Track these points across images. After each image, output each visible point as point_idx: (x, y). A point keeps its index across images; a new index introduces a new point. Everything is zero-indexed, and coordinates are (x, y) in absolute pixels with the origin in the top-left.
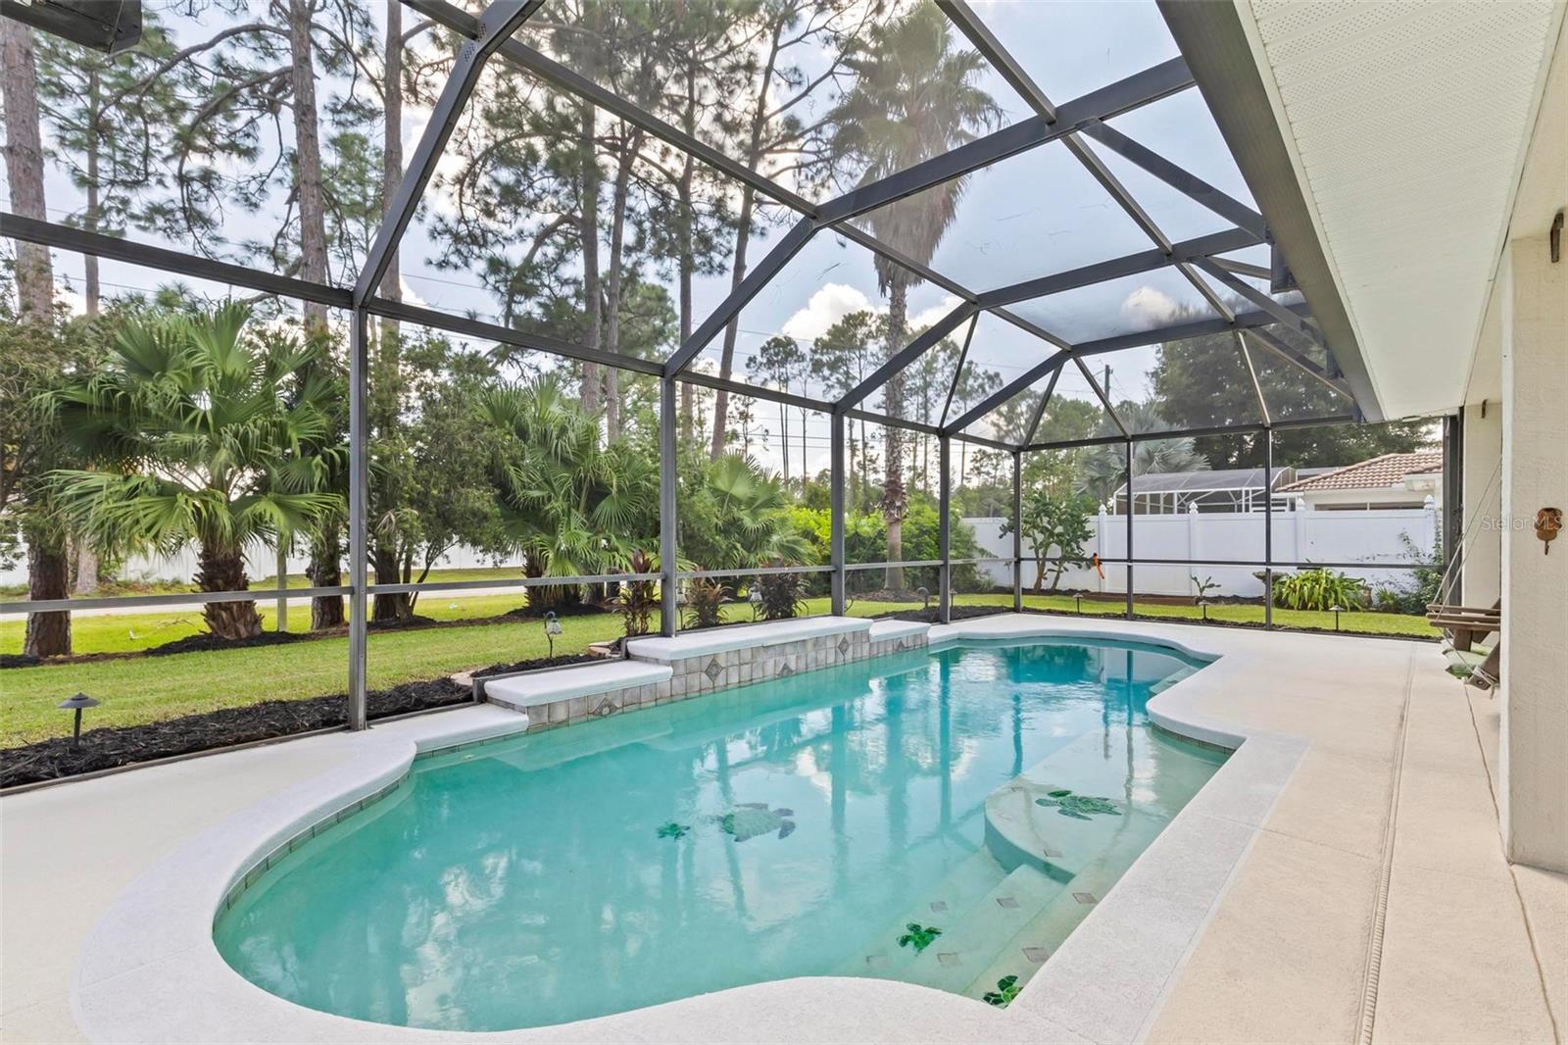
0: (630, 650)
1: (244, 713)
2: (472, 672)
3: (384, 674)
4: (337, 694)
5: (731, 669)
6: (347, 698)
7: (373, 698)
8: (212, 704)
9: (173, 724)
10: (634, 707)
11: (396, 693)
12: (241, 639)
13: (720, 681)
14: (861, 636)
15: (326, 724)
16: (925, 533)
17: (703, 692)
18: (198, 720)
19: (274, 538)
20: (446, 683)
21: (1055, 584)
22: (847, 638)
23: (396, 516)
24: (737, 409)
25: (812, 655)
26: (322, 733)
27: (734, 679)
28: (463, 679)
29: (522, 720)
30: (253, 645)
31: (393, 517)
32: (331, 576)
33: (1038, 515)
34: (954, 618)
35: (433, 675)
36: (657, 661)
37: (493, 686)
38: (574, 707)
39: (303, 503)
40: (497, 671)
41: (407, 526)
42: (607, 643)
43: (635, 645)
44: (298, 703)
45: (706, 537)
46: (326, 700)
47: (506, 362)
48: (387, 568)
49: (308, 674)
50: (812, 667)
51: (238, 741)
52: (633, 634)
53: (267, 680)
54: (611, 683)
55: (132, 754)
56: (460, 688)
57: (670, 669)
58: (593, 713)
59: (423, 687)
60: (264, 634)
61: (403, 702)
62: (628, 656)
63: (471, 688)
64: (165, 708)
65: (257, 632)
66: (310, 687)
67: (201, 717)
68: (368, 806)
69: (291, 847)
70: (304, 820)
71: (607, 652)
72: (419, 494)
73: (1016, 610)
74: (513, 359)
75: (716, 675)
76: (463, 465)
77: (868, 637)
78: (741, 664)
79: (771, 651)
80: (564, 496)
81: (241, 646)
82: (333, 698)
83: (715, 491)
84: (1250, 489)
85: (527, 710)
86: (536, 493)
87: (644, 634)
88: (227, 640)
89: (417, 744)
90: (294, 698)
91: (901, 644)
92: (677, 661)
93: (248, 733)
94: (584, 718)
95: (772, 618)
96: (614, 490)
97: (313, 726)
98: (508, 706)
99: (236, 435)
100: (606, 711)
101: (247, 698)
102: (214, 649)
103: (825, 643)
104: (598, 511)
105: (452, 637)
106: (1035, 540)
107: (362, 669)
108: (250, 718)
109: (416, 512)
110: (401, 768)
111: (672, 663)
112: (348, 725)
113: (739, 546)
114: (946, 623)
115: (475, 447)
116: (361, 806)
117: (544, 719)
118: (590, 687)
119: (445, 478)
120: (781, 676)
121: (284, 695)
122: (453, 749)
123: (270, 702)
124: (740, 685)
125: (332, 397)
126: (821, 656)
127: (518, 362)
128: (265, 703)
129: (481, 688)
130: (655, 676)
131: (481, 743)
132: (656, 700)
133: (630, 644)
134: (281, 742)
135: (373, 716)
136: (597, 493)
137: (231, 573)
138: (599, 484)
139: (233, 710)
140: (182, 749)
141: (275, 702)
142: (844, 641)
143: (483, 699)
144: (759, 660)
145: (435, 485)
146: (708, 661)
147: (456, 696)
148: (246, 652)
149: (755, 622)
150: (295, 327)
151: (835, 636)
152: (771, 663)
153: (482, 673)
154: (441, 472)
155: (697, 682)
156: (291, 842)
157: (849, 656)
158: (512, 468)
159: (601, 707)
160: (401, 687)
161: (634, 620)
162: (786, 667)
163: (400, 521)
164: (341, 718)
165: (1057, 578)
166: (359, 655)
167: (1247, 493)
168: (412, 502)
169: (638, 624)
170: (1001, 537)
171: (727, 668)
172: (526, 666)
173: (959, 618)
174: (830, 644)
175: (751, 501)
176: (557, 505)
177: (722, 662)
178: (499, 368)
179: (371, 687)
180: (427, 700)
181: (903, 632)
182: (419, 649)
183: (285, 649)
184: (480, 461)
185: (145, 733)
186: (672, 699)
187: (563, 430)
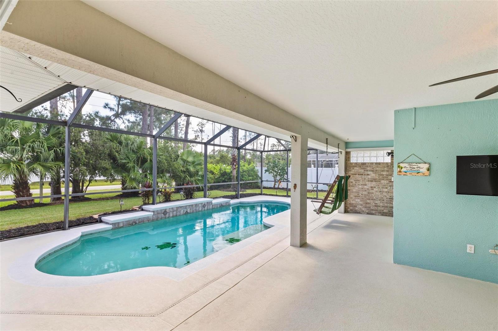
0: (143, 208)
1: (34, 226)
2: (99, 214)
3: (74, 216)
4: (60, 221)
5: (170, 213)
6: (63, 222)
7: (70, 222)
8: (24, 225)
9: (15, 230)
10: (142, 223)
11: (77, 221)
12: (28, 205)
13: (167, 215)
14: (209, 203)
15: (57, 229)
16: (245, 172)
17: (162, 219)
18: (21, 228)
19: (39, 174)
20: (91, 218)
21: (278, 186)
22: (205, 204)
23: (79, 169)
24: (199, 128)
25: (194, 208)
26: (56, 231)
27: (171, 215)
28: (96, 216)
29: (110, 227)
30: (31, 207)
31: (78, 169)
32: (58, 185)
33: (274, 167)
34: (241, 197)
35: (88, 216)
36: (149, 211)
37: (104, 218)
38: (125, 223)
39: (49, 164)
40: (105, 214)
41: (82, 172)
42: (138, 206)
43: (145, 207)
44: (49, 224)
45: (178, 174)
46: (57, 223)
47: (118, 118)
48: (76, 183)
49: (51, 216)
50: (195, 211)
51: (34, 233)
52: (145, 204)
53: (39, 218)
54: (135, 217)
55: (5, 237)
56: (95, 219)
57: (153, 213)
58: (130, 225)
59: (85, 219)
60: (35, 204)
61: (79, 222)
62: (142, 210)
63: (97, 219)
64: (11, 226)
65: (33, 203)
66: (52, 220)
67: (22, 228)
68: (68, 246)
69: (50, 255)
70: (52, 249)
71: (137, 209)
72: (87, 162)
73: (261, 194)
74: (120, 117)
75: (166, 214)
76: (100, 154)
77: (212, 203)
78: (173, 211)
79: (183, 208)
80: (133, 162)
81: (28, 208)
82: (59, 222)
83: (182, 159)
84: (335, 160)
85: (112, 224)
86: (124, 161)
87: (148, 204)
88: (23, 206)
89: (82, 233)
90: (48, 223)
91: (222, 205)
92: (154, 211)
93: (36, 231)
94: (128, 226)
95: (187, 199)
96: (149, 160)
97: (54, 229)
98: (107, 223)
99: (30, 147)
100: (134, 224)
101: (34, 223)
102: (19, 209)
103: (199, 205)
104: (144, 166)
105: (96, 204)
106: (274, 174)
107: (67, 215)
108: (36, 228)
109: (85, 168)
110: (77, 238)
111: (153, 212)
112: (64, 229)
113: (187, 176)
114: (238, 199)
115: (105, 149)
116: (67, 246)
117: (116, 226)
118: (130, 218)
119: (95, 157)
120: (185, 214)
121: (45, 222)
122: (91, 234)
123: (41, 224)
124: (173, 216)
125: (59, 133)
126: (198, 208)
127: (122, 118)
128: (40, 224)
129: (100, 218)
130: (148, 215)
131: (99, 232)
132: (148, 221)
133: (143, 207)
134: (45, 233)
135: (70, 227)
136: (144, 161)
137: (24, 186)
138: (144, 158)
139: (31, 226)
140: (19, 235)
141: (43, 224)
142: (204, 204)
143: (101, 221)
144: (179, 210)
145: (92, 160)
146: (164, 211)
147: (93, 221)
148: (30, 209)
149: (181, 200)
150: (47, 111)
151: (202, 203)
152: (182, 211)
153: (102, 215)
154: (94, 156)
155: (160, 216)
156: (49, 254)
157: (206, 208)
158: (117, 154)
159: (132, 223)
160: (78, 219)
161: (145, 200)
162: (187, 212)
163: (80, 170)
164: (61, 227)
165: (279, 185)
166: (66, 211)
167: (334, 160)
168: (84, 165)
169: (147, 201)
170: (265, 173)
171: (169, 212)
172: (114, 213)
173: (243, 197)
174: (200, 205)
175: (193, 163)
176: (131, 165)
177: (168, 211)
178: (115, 120)
179: (70, 219)
180: (85, 222)
181: (223, 202)
182: (85, 208)
183: (43, 208)
184: (106, 153)
185: (7, 232)
186: (153, 220)
187: (133, 143)
